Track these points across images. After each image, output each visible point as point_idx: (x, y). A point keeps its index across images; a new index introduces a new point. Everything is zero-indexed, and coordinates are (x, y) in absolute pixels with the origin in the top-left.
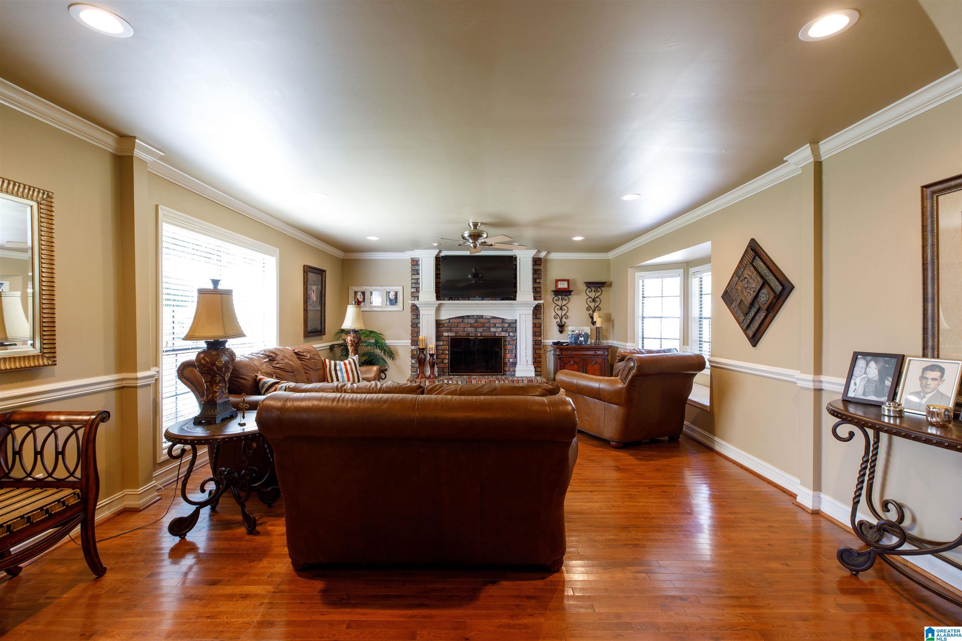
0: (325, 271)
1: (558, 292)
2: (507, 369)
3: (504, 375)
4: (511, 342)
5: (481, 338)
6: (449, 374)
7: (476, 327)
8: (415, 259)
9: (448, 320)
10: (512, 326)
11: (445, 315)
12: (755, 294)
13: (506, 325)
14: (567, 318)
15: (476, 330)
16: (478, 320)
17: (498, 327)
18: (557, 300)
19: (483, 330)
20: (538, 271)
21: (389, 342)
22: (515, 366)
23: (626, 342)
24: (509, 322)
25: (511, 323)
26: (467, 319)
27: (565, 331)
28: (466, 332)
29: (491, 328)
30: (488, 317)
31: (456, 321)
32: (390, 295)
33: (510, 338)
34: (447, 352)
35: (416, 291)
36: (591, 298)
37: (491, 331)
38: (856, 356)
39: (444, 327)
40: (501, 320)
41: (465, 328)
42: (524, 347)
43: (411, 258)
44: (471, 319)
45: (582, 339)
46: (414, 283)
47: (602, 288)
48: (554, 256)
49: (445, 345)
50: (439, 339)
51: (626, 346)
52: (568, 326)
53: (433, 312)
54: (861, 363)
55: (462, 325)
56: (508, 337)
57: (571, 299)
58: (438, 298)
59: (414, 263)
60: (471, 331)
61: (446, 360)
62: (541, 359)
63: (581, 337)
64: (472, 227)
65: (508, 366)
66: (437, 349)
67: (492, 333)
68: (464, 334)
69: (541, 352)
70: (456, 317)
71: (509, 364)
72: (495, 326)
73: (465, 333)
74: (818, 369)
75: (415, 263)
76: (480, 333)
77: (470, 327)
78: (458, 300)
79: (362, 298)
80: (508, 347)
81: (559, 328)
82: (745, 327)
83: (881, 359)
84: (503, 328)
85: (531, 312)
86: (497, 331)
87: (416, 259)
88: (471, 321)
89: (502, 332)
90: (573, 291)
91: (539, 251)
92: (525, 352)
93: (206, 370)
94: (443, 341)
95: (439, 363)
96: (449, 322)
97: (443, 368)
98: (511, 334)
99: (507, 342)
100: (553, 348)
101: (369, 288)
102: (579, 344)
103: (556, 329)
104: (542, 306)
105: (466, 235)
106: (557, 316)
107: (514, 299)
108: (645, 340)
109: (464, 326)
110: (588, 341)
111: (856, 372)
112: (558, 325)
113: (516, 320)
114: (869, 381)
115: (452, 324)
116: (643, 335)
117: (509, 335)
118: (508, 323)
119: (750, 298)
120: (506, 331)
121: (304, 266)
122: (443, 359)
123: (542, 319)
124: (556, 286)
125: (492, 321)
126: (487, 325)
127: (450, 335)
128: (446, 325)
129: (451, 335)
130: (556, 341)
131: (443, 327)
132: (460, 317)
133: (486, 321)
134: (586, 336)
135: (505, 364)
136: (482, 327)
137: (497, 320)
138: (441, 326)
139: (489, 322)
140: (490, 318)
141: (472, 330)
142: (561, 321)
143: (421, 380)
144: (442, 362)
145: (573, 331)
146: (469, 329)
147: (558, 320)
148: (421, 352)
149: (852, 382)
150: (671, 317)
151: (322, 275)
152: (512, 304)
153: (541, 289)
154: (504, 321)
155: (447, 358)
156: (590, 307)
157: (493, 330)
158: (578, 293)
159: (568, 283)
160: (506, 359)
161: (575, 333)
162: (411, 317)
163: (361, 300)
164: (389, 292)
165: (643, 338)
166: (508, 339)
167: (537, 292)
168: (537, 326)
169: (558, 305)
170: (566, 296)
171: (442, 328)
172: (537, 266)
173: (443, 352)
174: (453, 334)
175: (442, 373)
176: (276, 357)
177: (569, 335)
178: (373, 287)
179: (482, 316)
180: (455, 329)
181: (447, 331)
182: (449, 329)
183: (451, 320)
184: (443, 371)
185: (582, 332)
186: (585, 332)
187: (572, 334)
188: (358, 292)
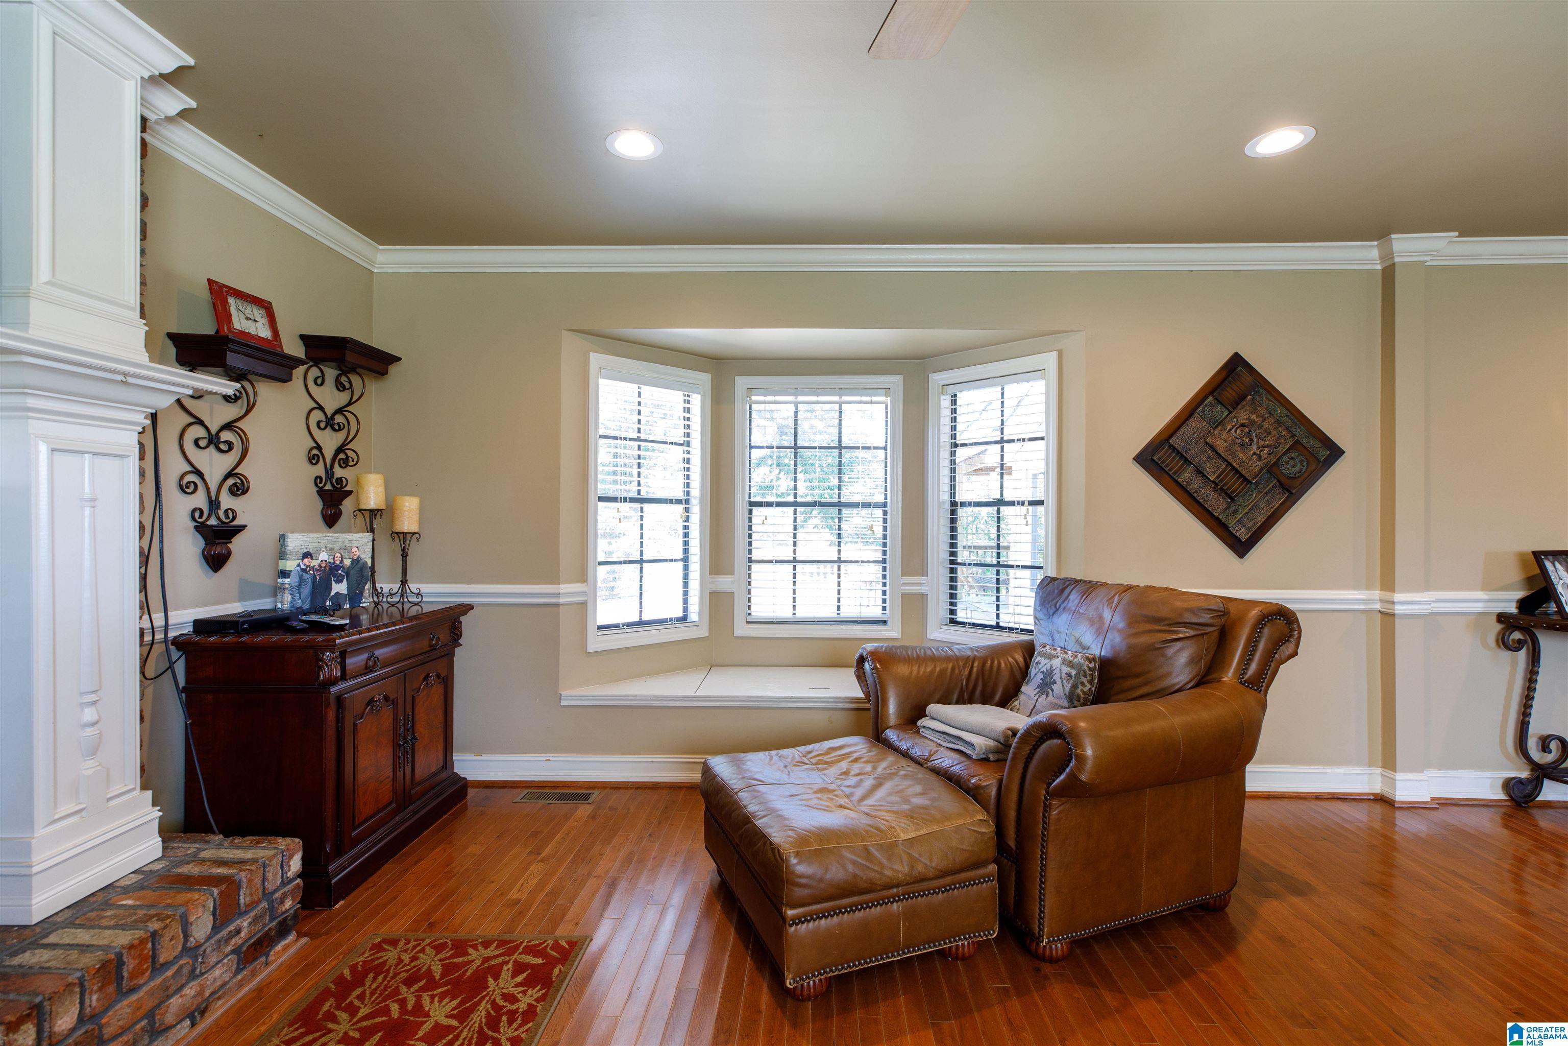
14: (241, 491)
23: (555, 580)
36: (320, 408)
42: (89, 678)
45: (340, 588)
51: (558, 595)
52: (244, 530)
57: (263, 402)
63: (339, 581)
81: (201, 543)
82: (1232, 522)
85: (133, 445)
92: (87, 715)
103: (190, 546)
106: (193, 479)
110: (361, 593)
112: (201, 528)
119: (1258, 466)
124: (223, 314)
134: (358, 574)
142: (213, 505)
145: (307, 555)
147: (201, 501)
156: (320, 449)
161: (315, 563)
169: (200, 422)
177: (284, 574)
185: (345, 555)
186: (356, 553)
187: (304, 570)
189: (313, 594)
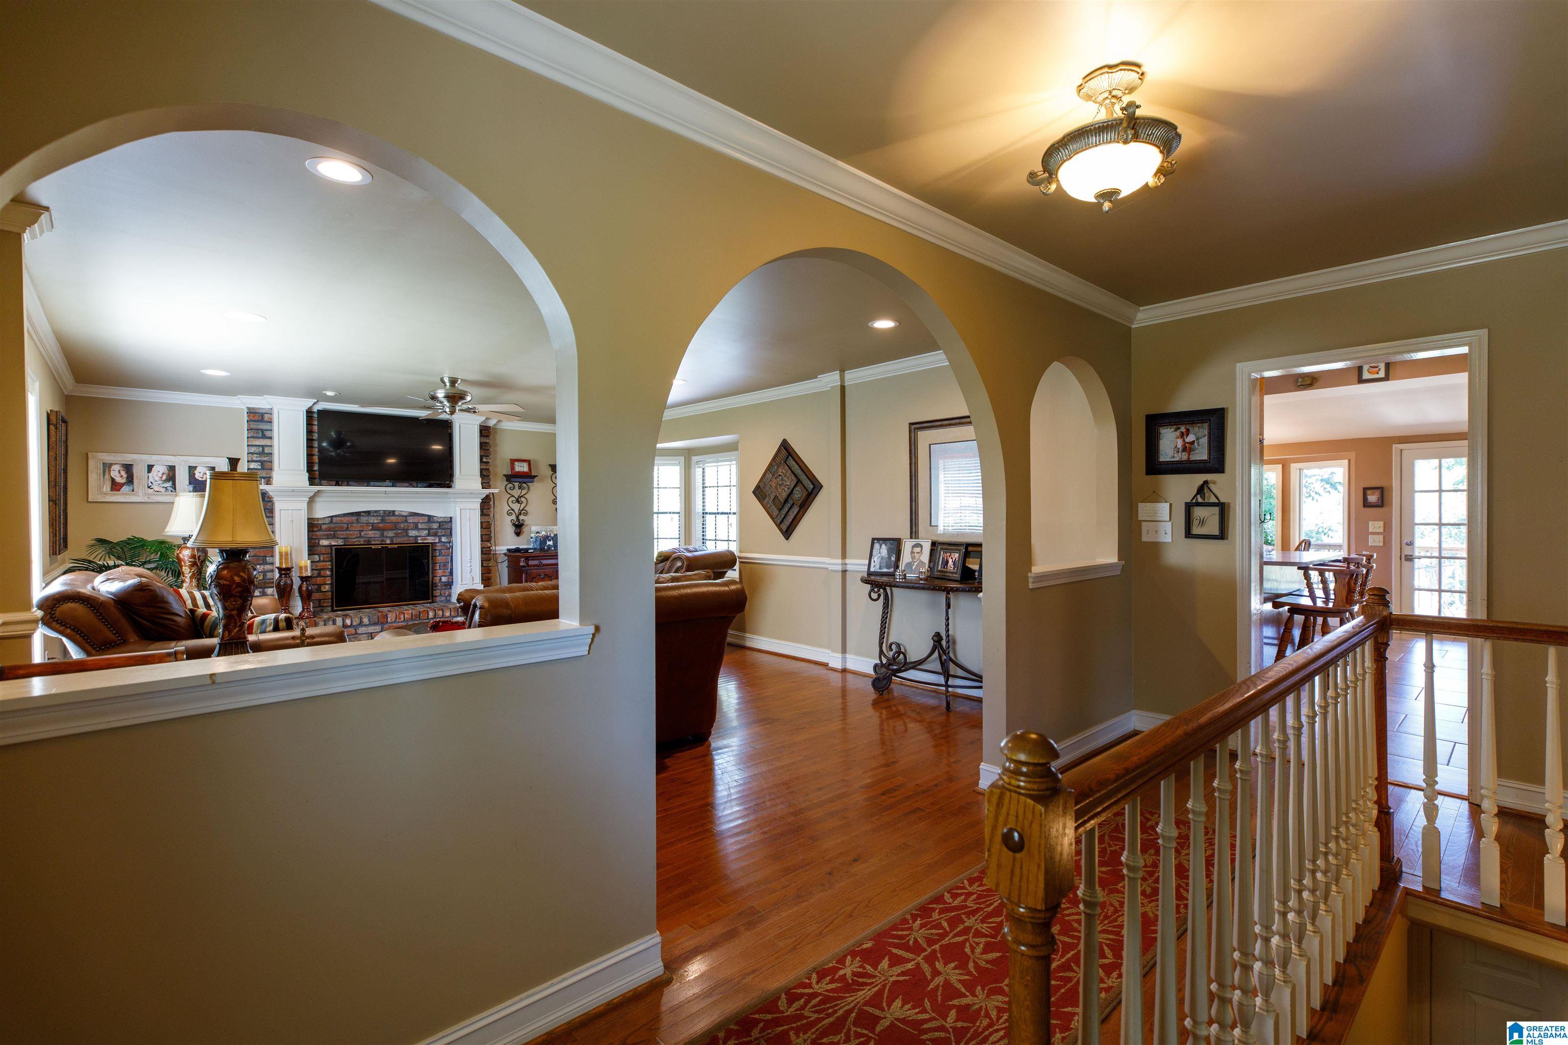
1: (513, 477)
2: (437, 593)
3: (433, 602)
4: (443, 551)
5: (393, 546)
6: (333, 608)
7: (382, 530)
8: (258, 411)
9: (330, 519)
10: (446, 526)
11: (324, 510)
12: (790, 490)
13: (435, 526)
14: (526, 514)
15: (382, 535)
16: (387, 518)
17: (422, 529)
18: (513, 489)
19: (395, 534)
20: (485, 446)
22: (450, 588)
24: (439, 520)
25: (442, 522)
26: (365, 516)
27: (523, 532)
28: (364, 537)
29: (410, 531)
30: (404, 514)
31: (346, 519)
32: (196, 472)
33: (441, 546)
34: (328, 573)
35: (260, 467)
37: (410, 535)
38: (873, 540)
39: (320, 530)
40: (427, 518)
41: (362, 531)
42: (468, 558)
43: (248, 409)
44: (374, 516)
45: (551, 543)
46: (256, 454)
48: (508, 425)
49: (324, 561)
50: (313, 550)
52: (527, 525)
53: (304, 506)
54: (877, 546)
55: (357, 527)
56: (438, 544)
57: (531, 488)
58: (312, 481)
59: (256, 418)
60: (373, 536)
61: (327, 587)
62: (490, 575)
63: (550, 541)
64: (448, 384)
65: (439, 588)
66: (312, 569)
68: (359, 541)
69: (491, 563)
70: (344, 514)
71: (442, 585)
72: (416, 528)
73: (362, 540)
74: (844, 556)
75: (258, 417)
76: (390, 539)
77: (371, 530)
78: (348, 485)
79: (125, 476)
80: (440, 559)
81: (514, 529)
82: (779, 521)
83: (888, 542)
84: (429, 529)
85: (477, 506)
86: (420, 536)
87: (261, 411)
88: (374, 520)
89: (427, 536)
90: (537, 476)
91: (489, 417)
92: (469, 565)
93: (239, 592)
94: (322, 555)
96: (331, 521)
97: (323, 600)
98: (443, 539)
99: (438, 551)
100: (506, 558)
101: (144, 457)
102: (546, 551)
103: (510, 530)
104: (491, 497)
105: (441, 394)
106: (511, 511)
107: (451, 485)
109: (361, 529)
110: (558, 545)
111: (874, 553)
112: (514, 525)
113: (451, 518)
114: (882, 558)
115: (338, 525)
117: (440, 541)
118: (438, 522)
119: (784, 495)
120: (435, 535)
121: (50, 412)
122: (320, 586)
123: (492, 515)
124: (511, 468)
125: (411, 520)
126: (402, 525)
127: (333, 544)
128: (324, 527)
129: (336, 544)
130: (514, 547)
131: (318, 531)
132: (352, 514)
133: (400, 520)
134: (556, 539)
135: (434, 585)
136: (393, 530)
137: (420, 518)
138: (316, 529)
139: (406, 521)
140: (407, 514)
141: (375, 534)
142: (518, 518)
144: (319, 590)
145: (537, 532)
146: (370, 532)
147: (514, 517)
148: (284, 574)
149: (872, 560)
150: (670, 513)
152: (443, 493)
153: (490, 472)
154: (432, 520)
155: (330, 582)
157: (413, 533)
158: (541, 480)
159: (529, 465)
160: (436, 578)
161: (541, 535)
163: (119, 480)
164: (195, 467)
166: (438, 547)
167: (486, 476)
168: (486, 527)
169: (513, 496)
170: (525, 483)
171: (318, 533)
172: (485, 438)
173: (319, 573)
174: (340, 542)
175: (323, 609)
177: (532, 538)
178: (154, 457)
179: (394, 511)
180: (342, 533)
181: (328, 537)
182: (331, 535)
183: (334, 518)
184: (320, 606)
185: (551, 533)
186: (555, 532)
187: (537, 537)
188: (111, 465)
189: (540, 544)
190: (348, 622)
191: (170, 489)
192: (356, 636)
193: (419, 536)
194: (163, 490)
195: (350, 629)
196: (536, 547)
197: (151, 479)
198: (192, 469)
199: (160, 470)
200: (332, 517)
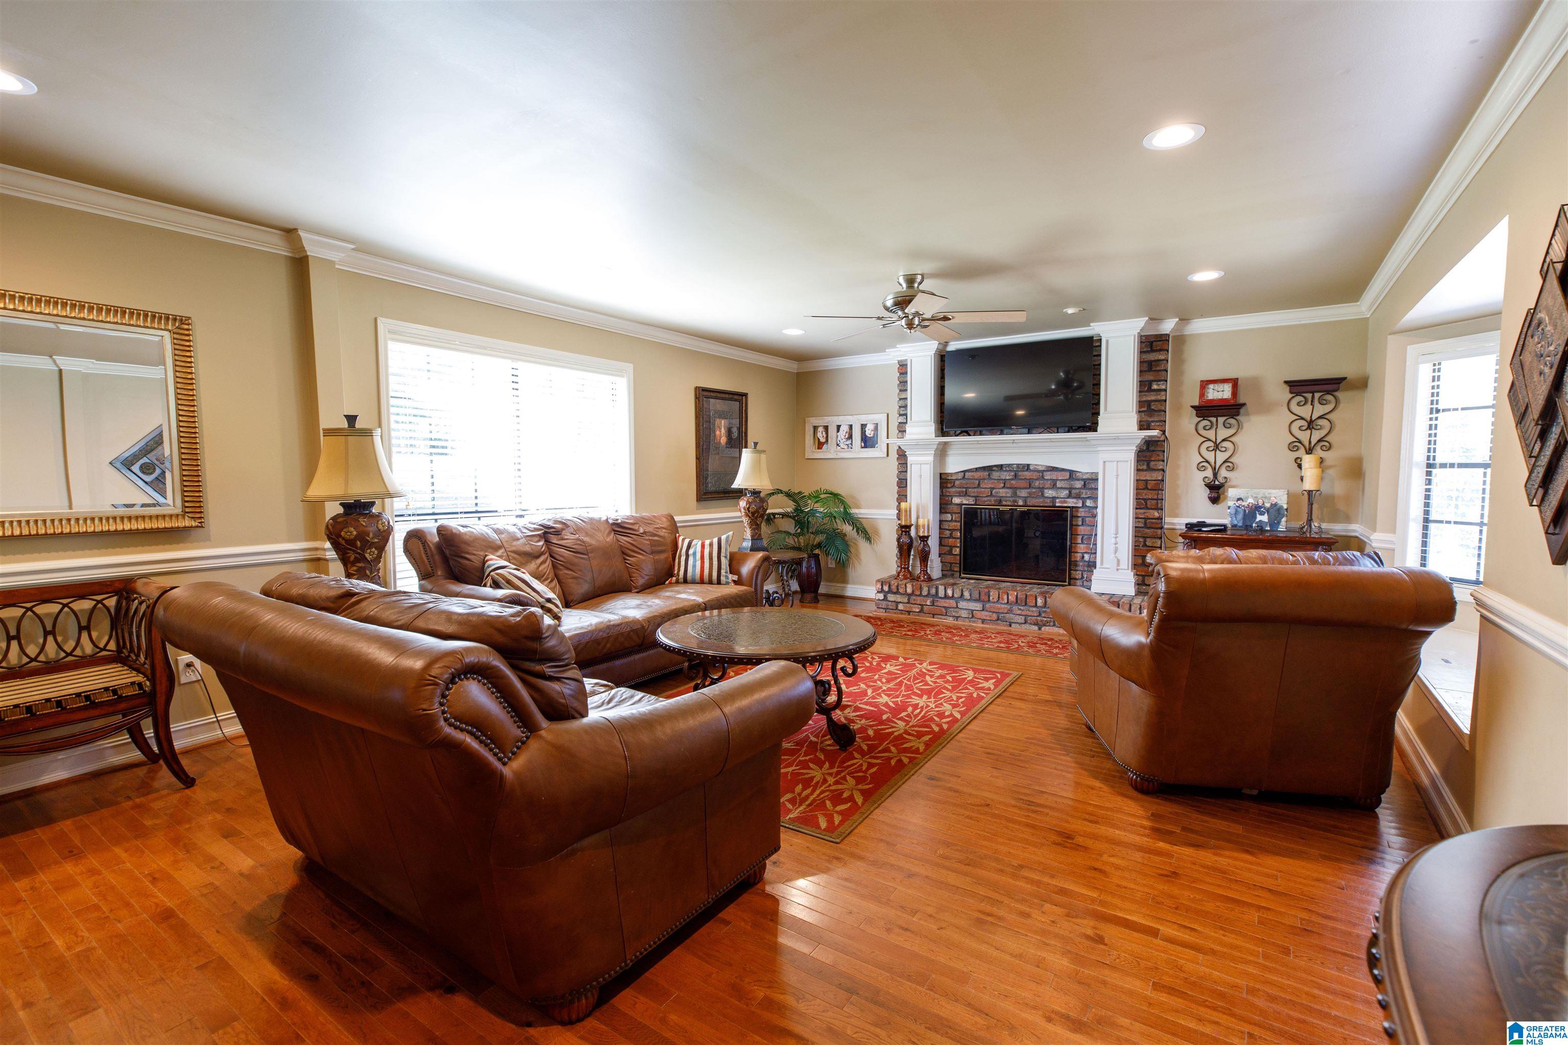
0: (746, 395)
1: (1208, 409)
2: (1078, 575)
3: (1066, 585)
4: (1087, 519)
5: (1025, 509)
6: (960, 575)
7: (1015, 488)
8: (902, 362)
9: (963, 474)
10: (1090, 485)
11: (955, 465)
13: (1079, 484)
14: (1232, 469)
15: (1015, 494)
16: (1020, 473)
17: (1061, 488)
18: (1208, 428)
19: (1029, 493)
20: (1158, 365)
21: (859, 512)
22: (1092, 570)
24: (1084, 477)
25: (1089, 479)
26: (997, 471)
28: (995, 496)
29: (1046, 491)
30: (1040, 468)
31: (977, 475)
32: (867, 429)
33: (1085, 512)
34: (959, 534)
35: (903, 420)
36: (1302, 419)
37: (1046, 495)
39: (953, 486)
40: (1068, 474)
41: (994, 488)
42: (1113, 531)
43: (899, 362)
44: (1006, 471)
45: (1265, 518)
46: (903, 407)
47: (1336, 394)
48: (1200, 326)
49: (956, 521)
50: (944, 508)
52: (1230, 487)
53: (932, 459)
55: (987, 484)
56: (1081, 510)
57: (1245, 425)
58: (941, 431)
59: (903, 370)
60: (1004, 495)
61: (957, 549)
63: (1262, 514)
64: (902, 283)
65: (1080, 568)
66: (940, 528)
67: (1048, 501)
68: (990, 501)
70: (975, 468)
71: (1084, 566)
72: (1054, 486)
73: (993, 499)
75: (903, 368)
76: (1023, 499)
77: (1004, 487)
78: (980, 435)
79: (825, 436)
80: (1082, 530)
81: (1208, 491)
82: (1533, 492)
84: (1070, 489)
85: (1132, 456)
86: (1060, 497)
87: (904, 361)
88: (1006, 476)
89: (1068, 498)
90: (1248, 403)
91: (1154, 320)
92: (1113, 541)
94: (951, 514)
95: (945, 554)
96: (964, 477)
97: (951, 564)
98: (1087, 502)
99: (1080, 519)
100: (1185, 537)
102: (1255, 531)
103: (1201, 493)
104: (1163, 440)
106: (1205, 464)
107: (1093, 427)
108: (1432, 526)
109: (992, 485)
110: (1279, 523)
112: (1209, 485)
113: (1097, 473)
115: (969, 481)
116: (1427, 513)
117: (1082, 505)
118: (1082, 480)
120: (1078, 497)
121: (697, 388)
122: (952, 547)
123: (1163, 470)
124: (1202, 395)
125: (1048, 476)
126: (1037, 483)
127: (965, 502)
128: (957, 483)
129: (967, 502)
131: (952, 487)
132: (984, 469)
133: (1035, 476)
134: (1276, 512)
135: (1073, 564)
136: (1027, 488)
137: (1060, 473)
138: (949, 485)
139: (1043, 477)
140: (1043, 469)
141: (1006, 493)
142: (1215, 475)
143: (900, 583)
144: (950, 553)
145: (1242, 499)
146: (1001, 490)
147: (1209, 473)
148: (906, 531)
151: (740, 402)
152: (1086, 440)
153: (1164, 405)
154: (1074, 476)
155: (959, 545)
156: (1300, 442)
157: (1049, 493)
158: (1266, 408)
159: (1235, 387)
160: (1076, 555)
161: (1245, 504)
162: (898, 468)
163: (823, 440)
164: (866, 425)
165: (1426, 521)
166: (1082, 513)
167: (1150, 411)
168: (1149, 487)
169: (1209, 440)
170: (1230, 416)
171: (951, 490)
172: (1154, 354)
173: (951, 534)
174: (971, 501)
175: (950, 573)
176: (563, 529)
178: (841, 418)
179: (1028, 465)
180: (973, 490)
181: (960, 495)
182: (963, 492)
183: (967, 474)
184: (951, 570)
185: (1266, 501)
186: (1274, 501)
187: (1238, 507)
188: (818, 427)
189: (1244, 519)
190: (950, 592)
191: (850, 446)
192: (957, 610)
193: (1058, 498)
194: (846, 447)
195: (951, 601)
196: (1236, 522)
197: (839, 438)
198: (863, 426)
199: (844, 429)
200: (964, 472)
